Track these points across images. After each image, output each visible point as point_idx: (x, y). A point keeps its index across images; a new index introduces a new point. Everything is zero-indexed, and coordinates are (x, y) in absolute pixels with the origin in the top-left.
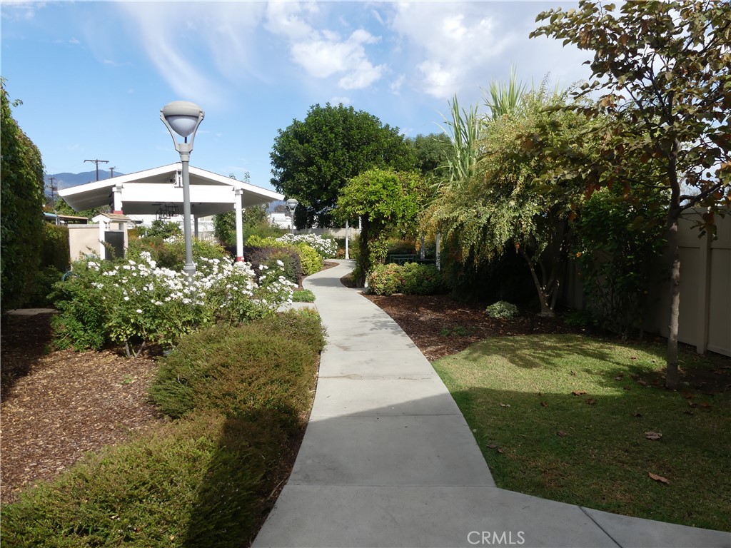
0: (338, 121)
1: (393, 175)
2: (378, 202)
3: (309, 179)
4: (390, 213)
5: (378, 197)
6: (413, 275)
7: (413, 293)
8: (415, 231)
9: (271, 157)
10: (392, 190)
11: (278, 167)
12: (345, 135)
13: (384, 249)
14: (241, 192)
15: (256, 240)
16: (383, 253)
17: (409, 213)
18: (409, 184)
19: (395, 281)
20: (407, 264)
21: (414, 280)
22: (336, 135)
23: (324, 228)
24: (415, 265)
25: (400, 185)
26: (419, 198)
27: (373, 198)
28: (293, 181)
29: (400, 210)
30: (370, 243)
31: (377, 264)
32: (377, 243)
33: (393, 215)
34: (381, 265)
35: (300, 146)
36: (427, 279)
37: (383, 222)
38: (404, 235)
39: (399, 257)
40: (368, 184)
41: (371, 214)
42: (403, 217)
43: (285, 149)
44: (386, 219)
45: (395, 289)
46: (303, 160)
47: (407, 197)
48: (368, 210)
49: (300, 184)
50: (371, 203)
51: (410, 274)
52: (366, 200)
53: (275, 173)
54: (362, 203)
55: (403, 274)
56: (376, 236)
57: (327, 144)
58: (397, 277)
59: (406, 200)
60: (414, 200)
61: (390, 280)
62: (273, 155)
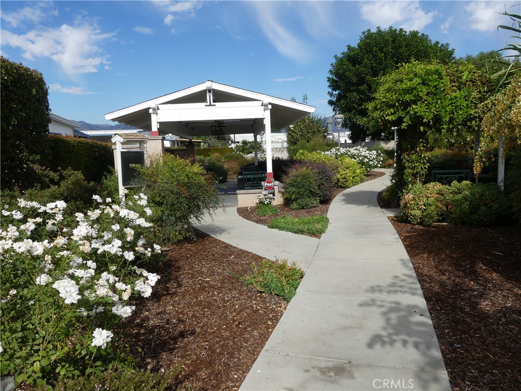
0: (388, 41)
1: (438, 67)
2: (415, 102)
3: (360, 97)
4: (431, 116)
5: (415, 96)
6: (465, 198)
7: (463, 223)
8: (466, 140)
9: (328, 81)
10: (435, 86)
11: (334, 89)
12: (394, 54)
13: (424, 163)
14: (270, 107)
15: (303, 154)
16: (422, 168)
17: (460, 116)
18: (460, 77)
19: (437, 207)
20: (455, 183)
21: (466, 206)
22: (386, 54)
23: (376, 141)
24: (467, 185)
25: (446, 79)
26: (474, 94)
27: (408, 97)
28: (346, 100)
29: (446, 111)
30: (405, 156)
31: (414, 183)
32: (414, 157)
33: (437, 119)
34: (419, 185)
35: (352, 68)
36: (485, 204)
37: (422, 129)
38: (452, 145)
39: (445, 174)
40: (402, 81)
41: (405, 120)
42: (451, 120)
43: (340, 72)
44: (427, 125)
45: (436, 218)
46: (355, 80)
47: (458, 94)
48: (401, 113)
49: (353, 102)
50: (406, 105)
51: (459, 197)
52: (398, 101)
53: (331, 94)
54: (393, 106)
55: (449, 197)
56: (413, 147)
57: (377, 64)
58: (441, 201)
59: (456, 97)
60: (466, 98)
61: (430, 205)
62: (329, 79)
